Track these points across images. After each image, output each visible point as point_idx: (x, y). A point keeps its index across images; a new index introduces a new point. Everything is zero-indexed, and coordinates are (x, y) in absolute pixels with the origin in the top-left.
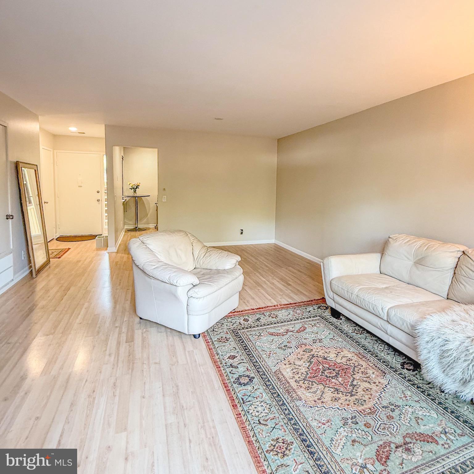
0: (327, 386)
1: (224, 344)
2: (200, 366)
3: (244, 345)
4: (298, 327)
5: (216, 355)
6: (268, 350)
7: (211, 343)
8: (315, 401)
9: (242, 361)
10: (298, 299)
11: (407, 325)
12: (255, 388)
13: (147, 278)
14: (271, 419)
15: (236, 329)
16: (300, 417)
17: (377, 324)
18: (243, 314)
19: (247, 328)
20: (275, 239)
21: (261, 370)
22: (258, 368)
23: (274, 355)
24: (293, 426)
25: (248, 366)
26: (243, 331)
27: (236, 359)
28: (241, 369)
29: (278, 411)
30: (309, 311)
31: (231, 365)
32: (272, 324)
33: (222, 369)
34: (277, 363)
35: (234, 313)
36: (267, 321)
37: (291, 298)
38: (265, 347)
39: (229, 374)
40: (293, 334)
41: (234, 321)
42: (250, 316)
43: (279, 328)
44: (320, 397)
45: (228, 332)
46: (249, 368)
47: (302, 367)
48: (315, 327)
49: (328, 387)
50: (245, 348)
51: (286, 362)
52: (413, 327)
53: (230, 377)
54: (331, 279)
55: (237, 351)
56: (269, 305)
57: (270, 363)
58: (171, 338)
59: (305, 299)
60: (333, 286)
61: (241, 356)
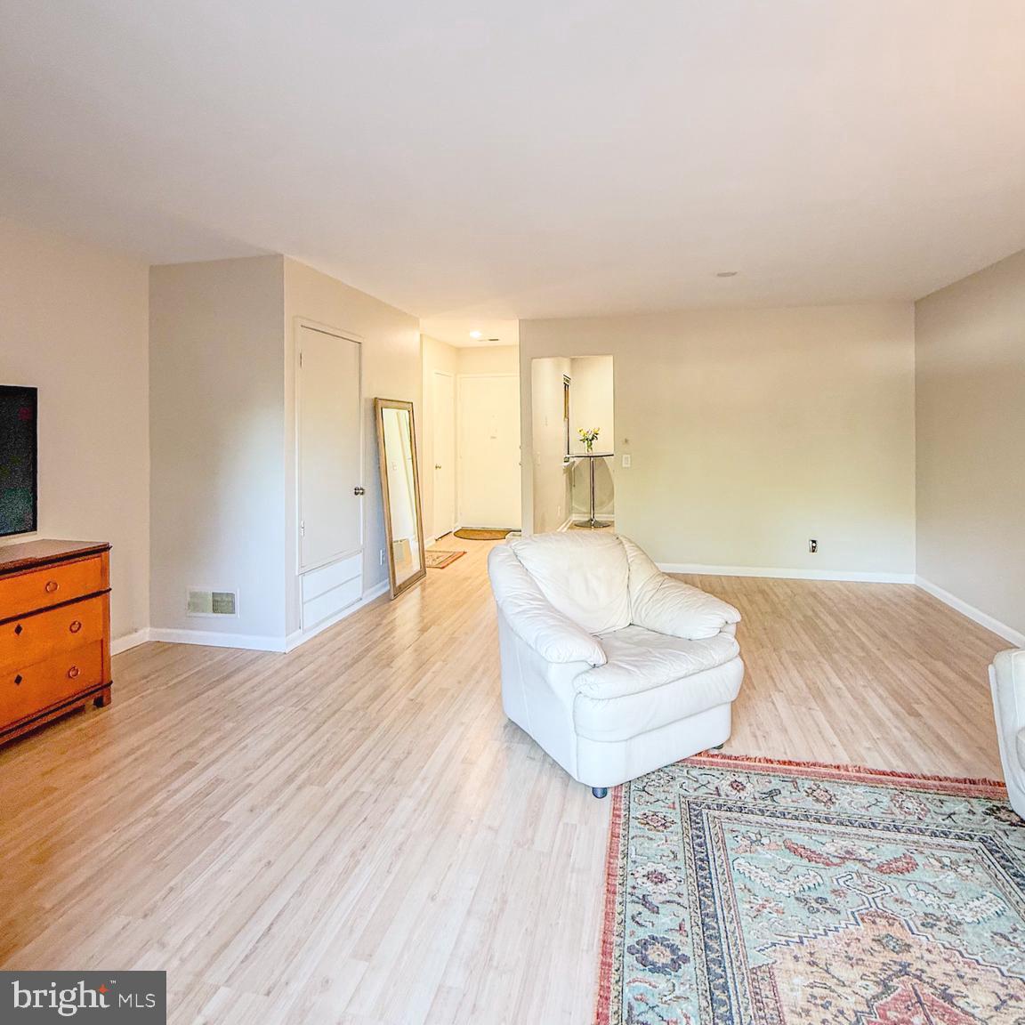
1: (651, 834)
2: (572, 872)
3: (702, 856)
4: (888, 852)
5: (620, 856)
6: (762, 894)
7: (623, 820)
9: (676, 898)
10: (925, 763)
15: (699, 801)
18: (736, 766)
19: (730, 810)
20: (917, 573)
21: (716, 946)
22: (710, 937)
23: (775, 915)
25: (687, 917)
26: (717, 813)
27: (664, 885)
28: (664, 922)
30: (948, 812)
31: (644, 896)
32: (807, 817)
33: (618, 899)
34: (774, 944)
35: (713, 756)
36: (796, 805)
37: (904, 756)
38: (758, 881)
39: (629, 920)
40: (864, 870)
41: (703, 779)
42: (754, 778)
43: (823, 839)
45: (677, 806)
46: (687, 927)
47: (849, 990)
48: (952, 874)
50: (700, 863)
51: (803, 952)
53: (627, 932)
55: (677, 863)
56: (821, 761)
57: (750, 937)
59: (952, 771)
61: (680, 882)
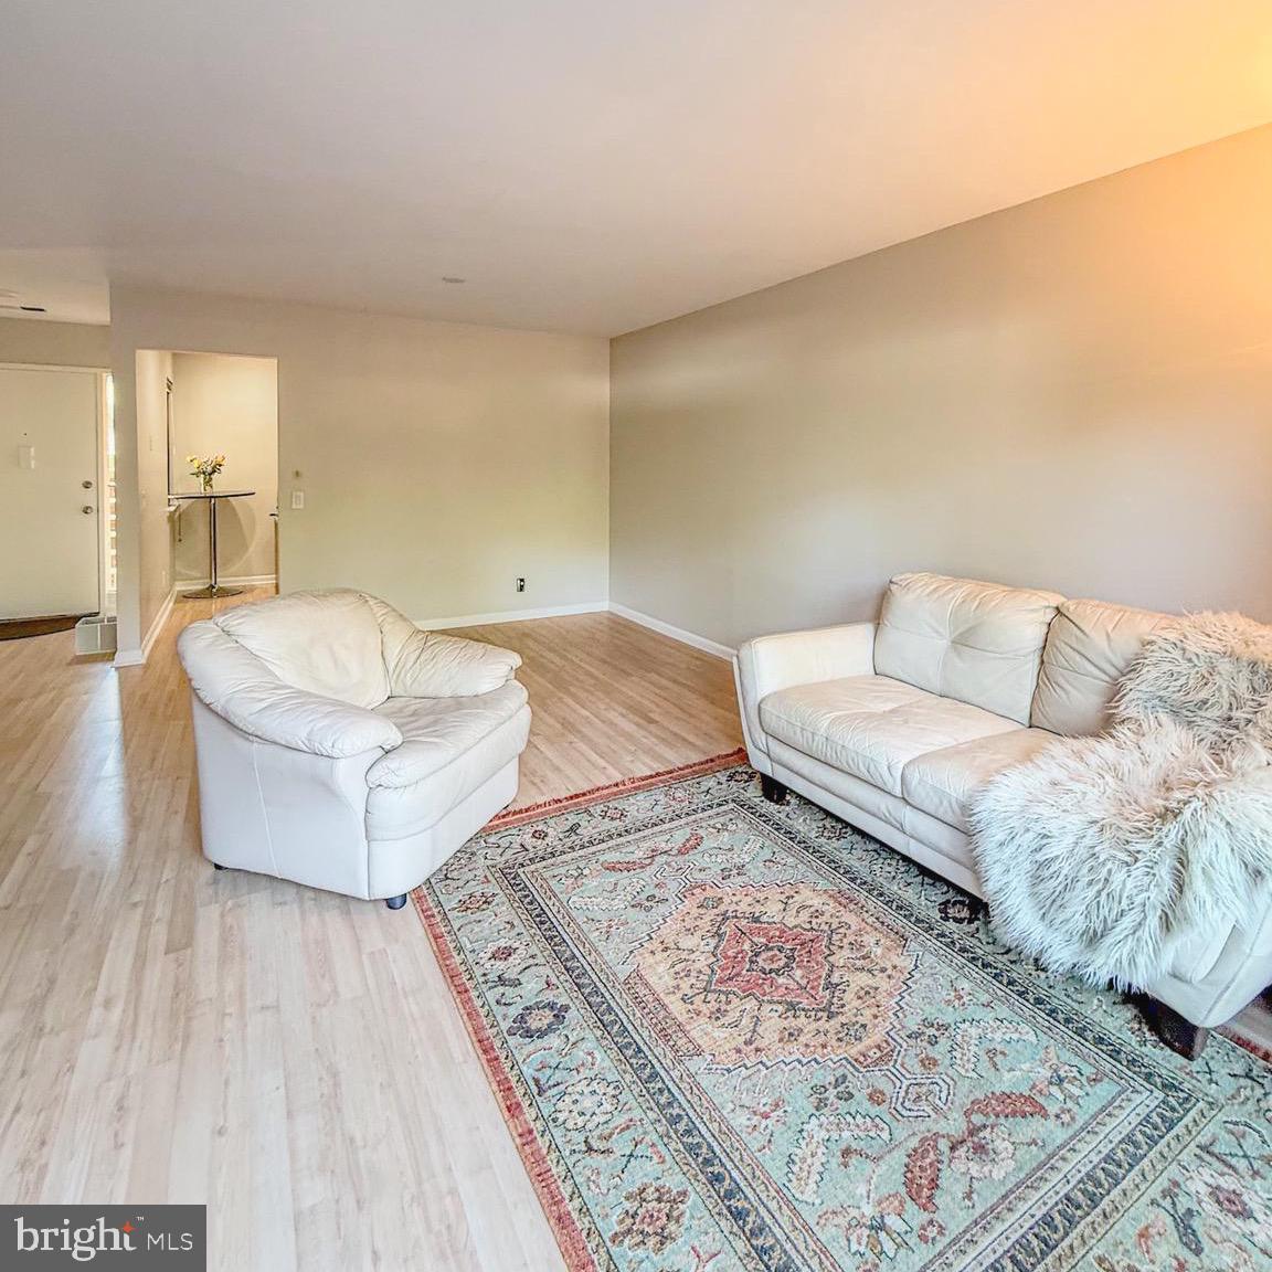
0: (765, 998)
1: (478, 915)
2: (406, 997)
3: (537, 912)
4: (680, 837)
5: (454, 954)
6: (604, 917)
7: (439, 918)
8: (739, 1051)
9: (531, 961)
10: (677, 758)
11: (950, 804)
12: (572, 1040)
13: (239, 741)
14: (623, 1130)
15: (511, 863)
16: (701, 1106)
17: (879, 809)
18: (530, 817)
19: (543, 859)
20: (611, 600)
21: (587, 981)
22: (578, 977)
23: (622, 928)
24: (685, 1139)
25: (549, 972)
26: (533, 867)
27: (514, 956)
28: (531, 987)
29: (640, 1100)
30: (706, 789)
31: (499, 977)
32: (611, 837)
33: (474, 994)
34: (631, 952)
35: (504, 816)
36: (597, 830)
37: (658, 758)
38: (596, 908)
39: (495, 1007)
40: (670, 859)
41: (504, 843)
42: (551, 822)
43: (631, 849)
44: (750, 1034)
45: (490, 878)
46: (554, 980)
47: (698, 953)
48: (726, 833)
49: (770, 1002)
50: (538, 919)
51: (655, 945)
52: (966, 809)
53: (499, 1018)
54: (759, 699)
55: (517, 930)
56: (602, 785)
57: (610, 957)
58: (314, 920)
59: (695, 758)
60: (766, 717)
61: (528, 943)
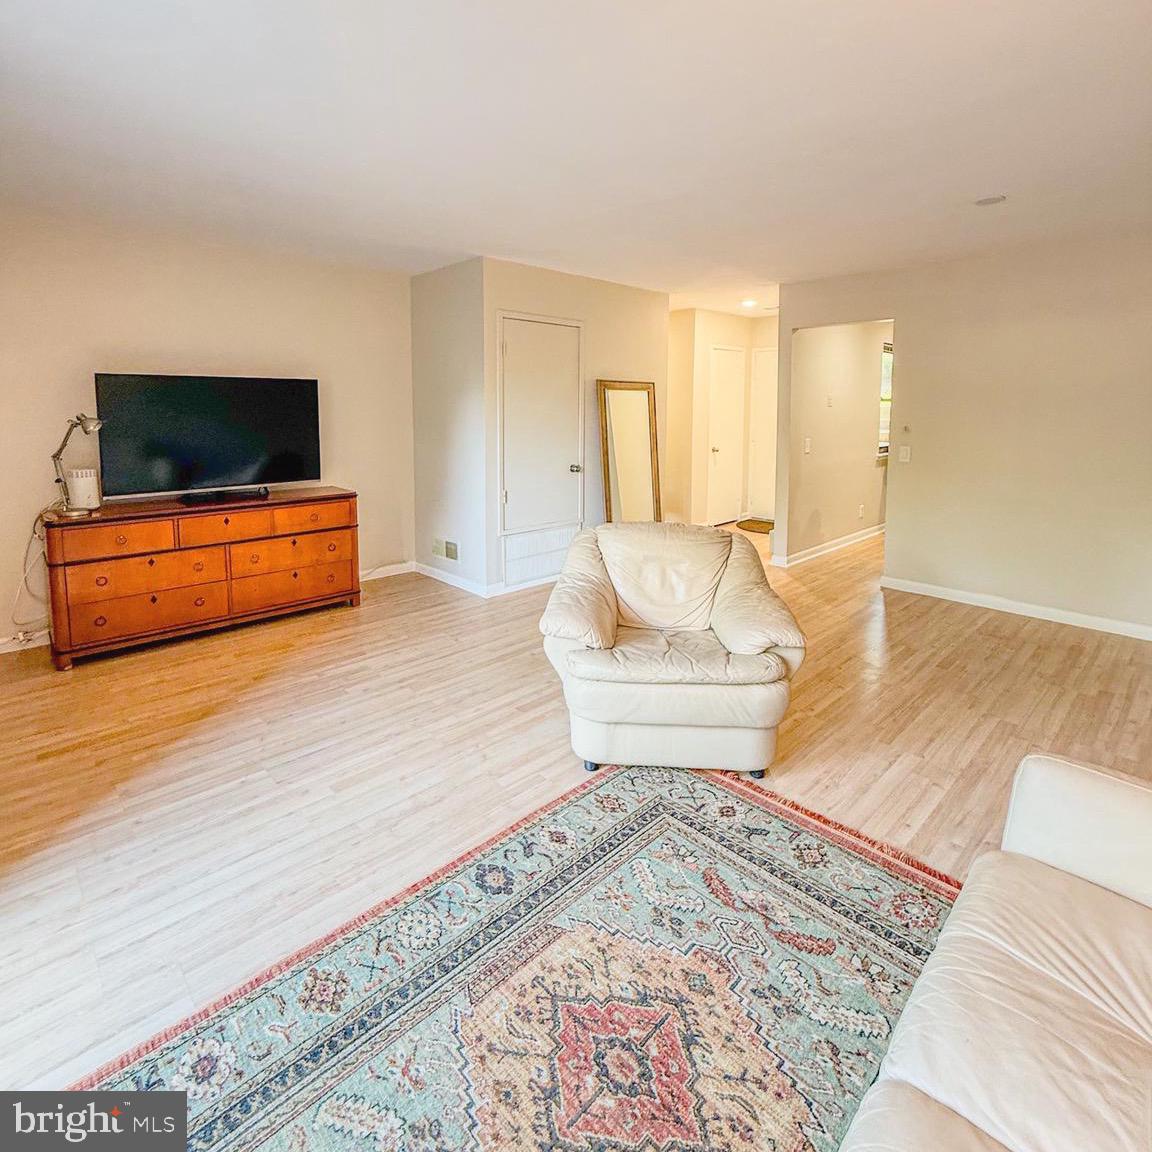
1: (594, 810)
3: (615, 842)
4: (812, 929)
5: (549, 812)
6: (628, 890)
7: (584, 791)
8: (479, 1039)
9: (554, 856)
12: (477, 905)
14: (395, 958)
15: (672, 806)
16: (417, 1012)
18: (752, 797)
19: (692, 825)
21: (541, 898)
22: (545, 891)
23: (619, 907)
24: (385, 1003)
25: (546, 870)
26: (675, 821)
27: (556, 844)
28: (525, 865)
29: (423, 964)
31: (533, 843)
32: (764, 864)
33: (512, 835)
34: (588, 922)
36: (768, 850)
38: (639, 881)
39: (502, 852)
40: (759, 926)
41: (700, 793)
42: (755, 813)
43: (754, 886)
44: (502, 1048)
45: (646, 801)
46: (537, 876)
47: (607, 981)
50: (606, 845)
51: (605, 940)
53: (492, 856)
55: (587, 837)
57: (576, 907)
